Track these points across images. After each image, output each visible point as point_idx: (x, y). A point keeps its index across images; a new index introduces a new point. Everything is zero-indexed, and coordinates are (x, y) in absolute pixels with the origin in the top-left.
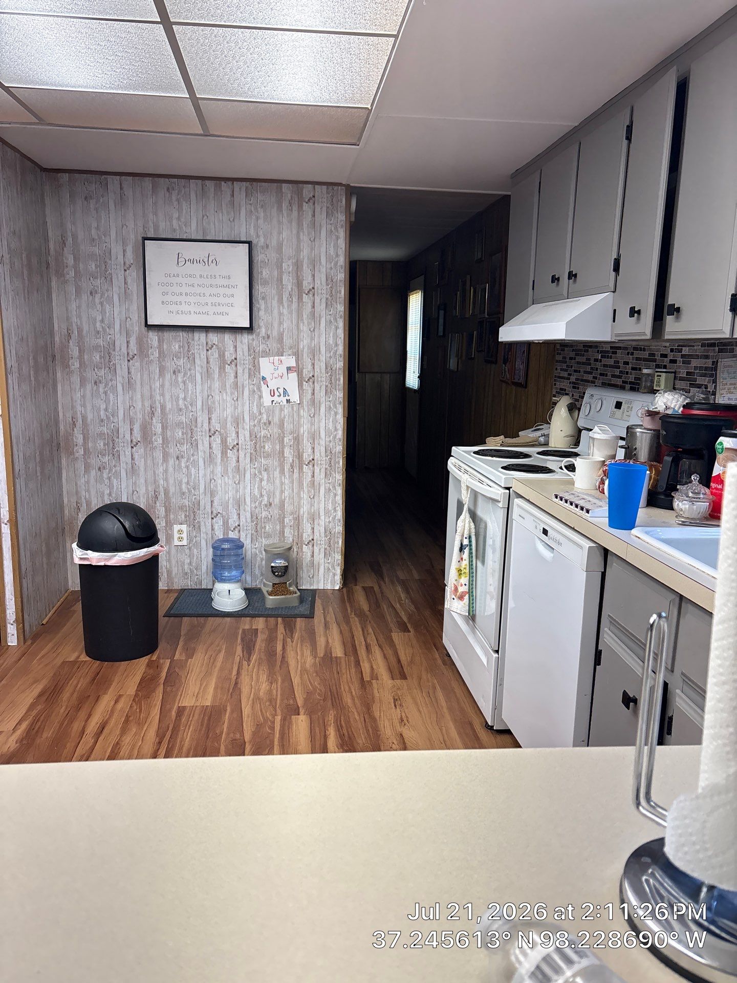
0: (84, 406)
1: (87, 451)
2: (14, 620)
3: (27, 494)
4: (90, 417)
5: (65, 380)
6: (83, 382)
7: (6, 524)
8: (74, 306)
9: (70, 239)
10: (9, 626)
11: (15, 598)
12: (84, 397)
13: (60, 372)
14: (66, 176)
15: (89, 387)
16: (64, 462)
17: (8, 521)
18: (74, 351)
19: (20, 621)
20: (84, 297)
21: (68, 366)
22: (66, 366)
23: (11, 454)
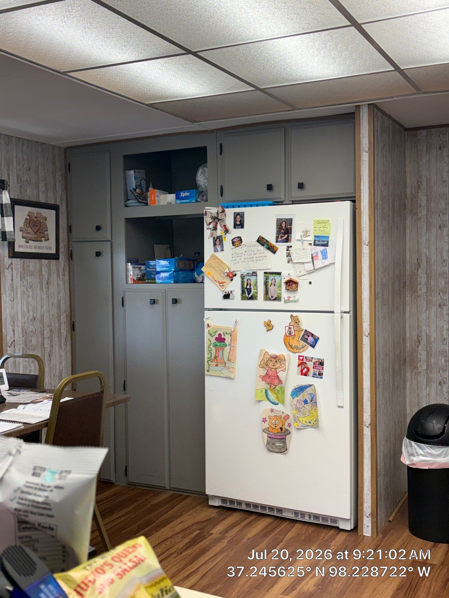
0: (429, 326)
1: (429, 366)
2: (369, 513)
3: (383, 402)
4: (433, 336)
5: (413, 303)
6: (429, 303)
7: (368, 427)
8: (424, 239)
9: (424, 183)
10: (365, 518)
11: (372, 494)
12: (429, 318)
13: (409, 297)
14: (424, 132)
15: (434, 309)
16: (408, 375)
17: (369, 424)
18: (423, 278)
19: (374, 515)
20: (434, 231)
21: (416, 291)
22: (415, 291)
23: (374, 366)
